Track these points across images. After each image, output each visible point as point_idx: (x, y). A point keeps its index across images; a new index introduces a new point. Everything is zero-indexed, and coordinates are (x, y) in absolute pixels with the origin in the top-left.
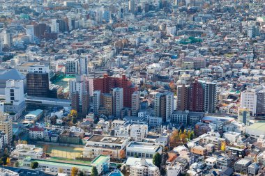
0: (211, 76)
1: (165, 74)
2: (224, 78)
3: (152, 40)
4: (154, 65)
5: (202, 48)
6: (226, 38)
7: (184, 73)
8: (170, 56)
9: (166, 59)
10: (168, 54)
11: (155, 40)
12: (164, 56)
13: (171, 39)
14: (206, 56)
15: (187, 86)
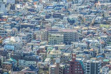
0: (87, 53)
1: (28, 50)
2: (103, 55)
3: (6, 6)
4: (13, 39)
5: (71, 17)
6: (99, 4)
7: (54, 50)
8: (31, 27)
9: (27, 31)
10: (28, 24)
11: (9, 6)
12: (23, 26)
13: (29, 5)
14: (78, 27)
15: (62, 66)
